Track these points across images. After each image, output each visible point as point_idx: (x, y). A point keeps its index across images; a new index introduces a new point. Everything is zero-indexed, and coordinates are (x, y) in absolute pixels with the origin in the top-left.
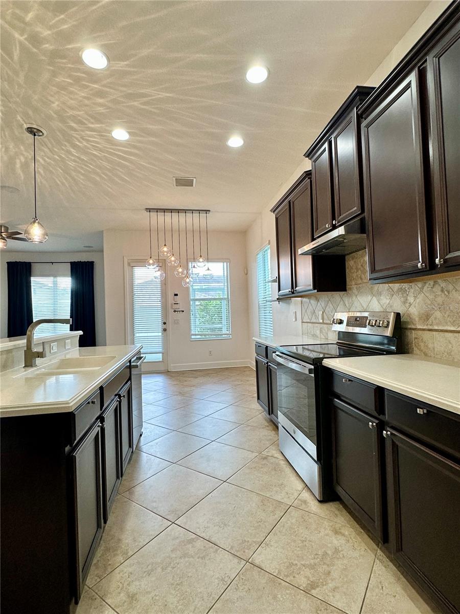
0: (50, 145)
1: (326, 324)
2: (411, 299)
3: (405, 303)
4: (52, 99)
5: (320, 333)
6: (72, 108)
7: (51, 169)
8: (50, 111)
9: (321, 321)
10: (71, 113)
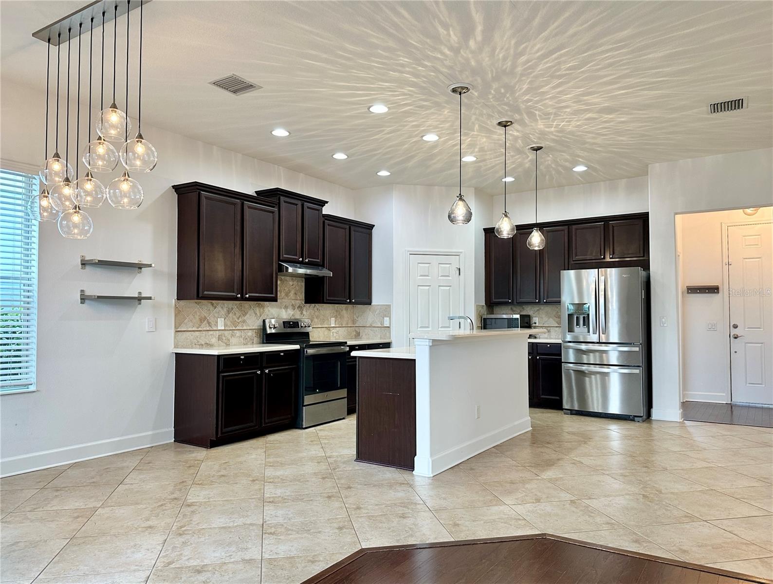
0: (441, 77)
1: (228, 330)
2: (304, 312)
3: (301, 314)
4: (450, 114)
5: (218, 340)
6: (433, 114)
7: (428, 41)
8: (448, 106)
9: (223, 328)
10: (432, 110)
